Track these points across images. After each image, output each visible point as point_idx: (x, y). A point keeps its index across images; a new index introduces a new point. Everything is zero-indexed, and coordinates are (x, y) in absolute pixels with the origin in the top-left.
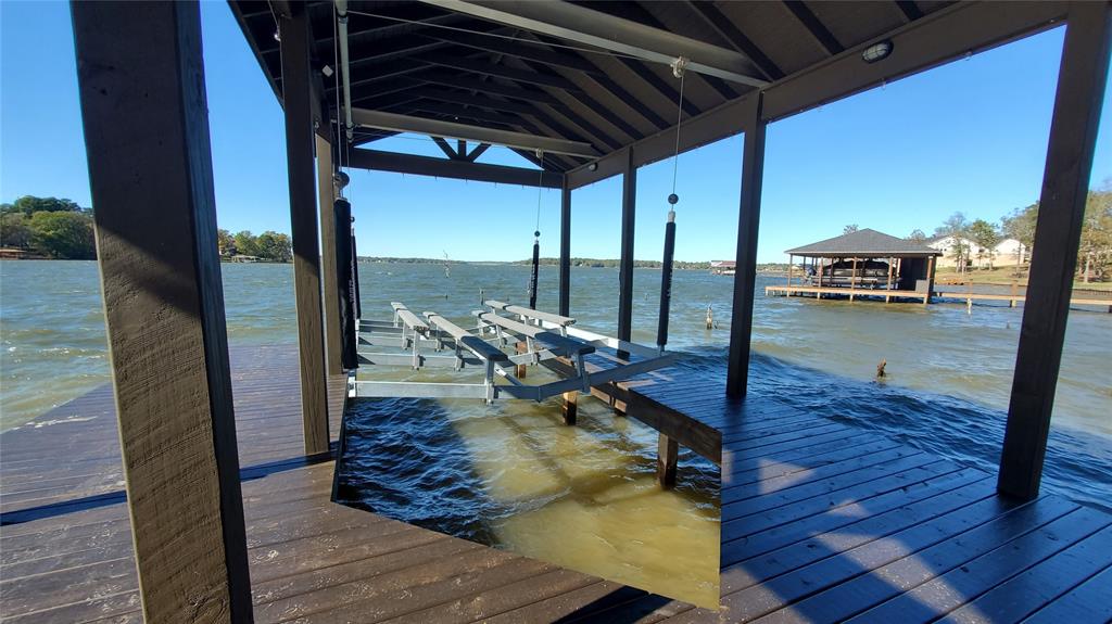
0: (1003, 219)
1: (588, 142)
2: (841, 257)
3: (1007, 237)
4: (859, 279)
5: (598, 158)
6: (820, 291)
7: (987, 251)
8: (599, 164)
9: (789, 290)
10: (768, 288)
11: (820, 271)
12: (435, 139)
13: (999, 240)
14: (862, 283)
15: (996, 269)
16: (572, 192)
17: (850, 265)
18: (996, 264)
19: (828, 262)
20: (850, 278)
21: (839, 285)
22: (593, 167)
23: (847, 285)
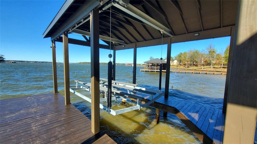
0: (175, 56)
1: (124, 41)
2: (153, 63)
3: (175, 60)
4: (156, 68)
5: (125, 44)
6: (150, 70)
7: (172, 62)
8: (125, 46)
9: (144, 70)
10: (141, 70)
11: (150, 66)
12: (83, 36)
13: (174, 60)
14: (157, 69)
15: (174, 65)
16: (116, 51)
17: (155, 65)
18: (174, 64)
19: (151, 64)
20: (155, 68)
21: (153, 69)
22: (124, 46)
23: (155, 69)
